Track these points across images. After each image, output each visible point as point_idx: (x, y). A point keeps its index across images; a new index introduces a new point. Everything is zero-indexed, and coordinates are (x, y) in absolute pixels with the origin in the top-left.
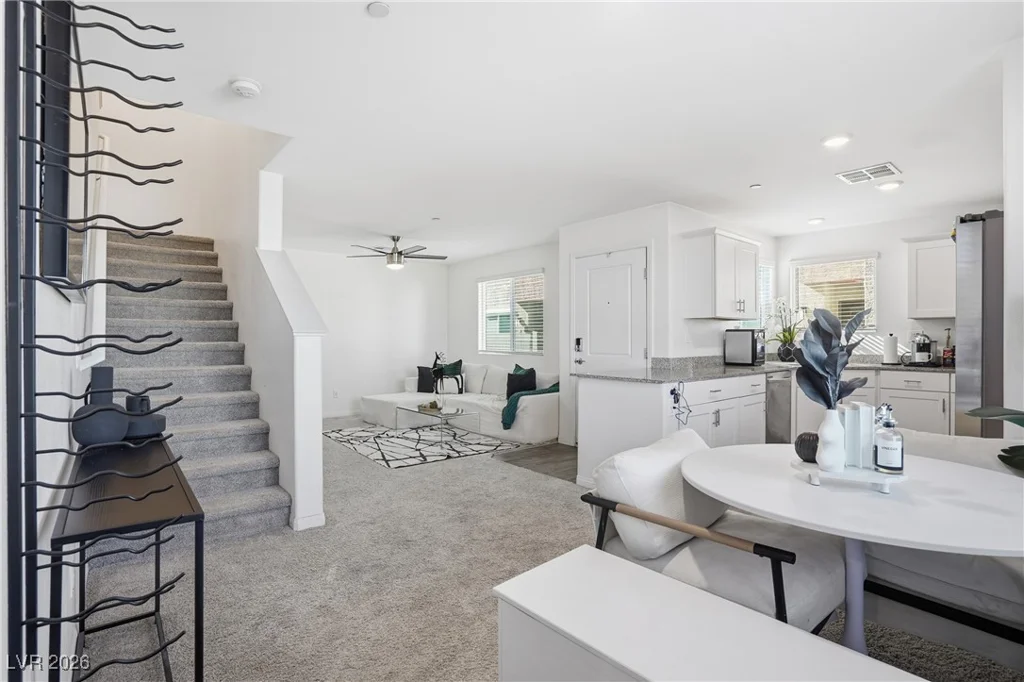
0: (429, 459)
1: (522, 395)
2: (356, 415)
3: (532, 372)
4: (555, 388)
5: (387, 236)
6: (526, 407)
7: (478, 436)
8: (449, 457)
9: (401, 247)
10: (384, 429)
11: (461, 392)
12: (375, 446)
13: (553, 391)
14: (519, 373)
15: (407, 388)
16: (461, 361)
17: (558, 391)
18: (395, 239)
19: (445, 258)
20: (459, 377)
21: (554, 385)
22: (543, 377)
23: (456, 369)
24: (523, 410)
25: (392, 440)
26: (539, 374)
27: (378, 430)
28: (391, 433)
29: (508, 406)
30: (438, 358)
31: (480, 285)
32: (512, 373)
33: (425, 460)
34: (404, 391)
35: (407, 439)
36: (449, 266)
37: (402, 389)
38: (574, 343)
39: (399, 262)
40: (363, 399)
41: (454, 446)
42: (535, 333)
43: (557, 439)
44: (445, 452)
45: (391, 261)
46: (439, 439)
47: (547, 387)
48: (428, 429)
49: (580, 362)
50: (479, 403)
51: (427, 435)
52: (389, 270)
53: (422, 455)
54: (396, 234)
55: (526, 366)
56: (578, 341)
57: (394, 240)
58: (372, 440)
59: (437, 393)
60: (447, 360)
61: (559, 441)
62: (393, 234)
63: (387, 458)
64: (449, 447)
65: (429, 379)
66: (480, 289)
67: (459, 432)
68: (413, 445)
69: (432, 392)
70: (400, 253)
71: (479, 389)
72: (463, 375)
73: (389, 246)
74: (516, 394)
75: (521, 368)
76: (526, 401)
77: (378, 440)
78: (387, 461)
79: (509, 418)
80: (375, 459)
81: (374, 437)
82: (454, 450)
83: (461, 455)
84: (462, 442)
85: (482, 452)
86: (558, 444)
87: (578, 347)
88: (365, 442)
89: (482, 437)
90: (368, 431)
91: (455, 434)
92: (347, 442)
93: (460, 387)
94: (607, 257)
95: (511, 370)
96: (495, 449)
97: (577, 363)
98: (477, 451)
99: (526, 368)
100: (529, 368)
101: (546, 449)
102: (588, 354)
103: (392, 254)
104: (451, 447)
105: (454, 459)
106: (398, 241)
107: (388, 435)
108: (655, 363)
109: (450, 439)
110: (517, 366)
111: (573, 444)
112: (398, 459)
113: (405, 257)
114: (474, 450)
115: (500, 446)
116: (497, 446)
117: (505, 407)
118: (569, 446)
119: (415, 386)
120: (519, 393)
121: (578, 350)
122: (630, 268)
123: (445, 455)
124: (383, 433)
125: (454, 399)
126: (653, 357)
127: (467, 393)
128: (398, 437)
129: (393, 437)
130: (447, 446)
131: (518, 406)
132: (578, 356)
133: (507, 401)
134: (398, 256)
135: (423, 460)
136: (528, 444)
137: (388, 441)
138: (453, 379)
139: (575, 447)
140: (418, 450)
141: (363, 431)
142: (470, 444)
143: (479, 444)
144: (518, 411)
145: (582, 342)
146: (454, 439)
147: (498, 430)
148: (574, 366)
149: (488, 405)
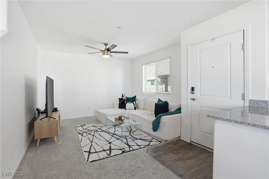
1: (163, 116)
3: (166, 104)
4: (179, 111)
5: (103, 43)
6: (165, 122)
7: (141, 133)
8: (123, 152)
11: (135, 109)
13: (178, 113)
14: (160, 103)
15: (115, 107)
16: (135, 96)
17: (180, 112)
18: (106, 45)
19: (127, 53)
20: (134, 103)
21: (177, 110)
22: (172, 106)
23: (133, 100)
24: (163, 124)
26: (170, 104)
29: (155, 119)
30: (123, 96)
31: (143, 66)
32: (156, 103)
35: (109, 133)
36: (132, 60)
37: (113, 107)
38: (190, 90)
39: (107, 54)
40: (97, 111)
41: (128, 140)
42: (164, 85)
43: (180, 137)
45: (104, 54)
46: (123, 134)
47: (173, 110)
49: (194, 100)
50: (143, 116)
51: (119, 130)
52: (103, 58)
53: (110, 149)
54: (106, 42)
56: (193, 89)
57: (105, 45)
58: (93, 133)
59: (126, 109)
60: (130, 96)
61: (181, 139)
66: (143, 68)
67: (134, 129)
68: (109, 138)
69: (124, 109)
71: (143, 108)
72: (136, 102)
73: (103, 48)
74: (159, 115)
75: (161, 101)
76: (165, 119)
77: (95, 134)
79: (156, 126)
80: (84, 151)
81: (95, 131)
82: (128, 144)
83: (131, 149)
84: (133, 137)
85: (142, 147)
86: (180, 140)
87: (193, 92)
88: (89, 134)
89: (143, 133)
90: (95, 127)
91: (131, 130)
92: (82, 134)
93: (135, 107)
94: (212, 41)
95: (156, 101)
96: (149, 144)
97: (192, 100)
98: (139, 146)
99: (163, 101)
100: (165, 101)
101: (176, 144)
102: (199, 96)
103: (104, 51)
104: (127, 142)
105: (126, 153)
106: (107, 45)
107: (101, 130)
108: (252, 103)
109: (127, 134)
110: (159, 99)
111: (189, 141)
112: (96, 152)
113: (110, 52)
114: (138, 145)
115: (151, 141)
116: (150, 142)
117: (154, 120)
118: (187, 142)
119: (118, 106)
120: (161, 114)
121: (192, 94)
122: (229, 46)
123: (122, 150)
124: (100, 129)
125: (132, 112)
126: (250, 99)
127: (138, 109)
128: (106, 132)
129: (103, 131)
130: (125, 140)
131: (161, 121)
132: (193, 96)
133: (154, 115)
134: (107, 52)
135: (109, 153)
136: (165, 140)
137: (99, 134)
138: (132, 103)
139: (190, 143)
140: (110, 143)
141: (93, 126)
142: (137, 139)
143: (141, 139)
144: (160, 124)
145: (195, 89)
146: (130, 134)
147: (151, 131)
148: (190, 101)
149: (145, 117)
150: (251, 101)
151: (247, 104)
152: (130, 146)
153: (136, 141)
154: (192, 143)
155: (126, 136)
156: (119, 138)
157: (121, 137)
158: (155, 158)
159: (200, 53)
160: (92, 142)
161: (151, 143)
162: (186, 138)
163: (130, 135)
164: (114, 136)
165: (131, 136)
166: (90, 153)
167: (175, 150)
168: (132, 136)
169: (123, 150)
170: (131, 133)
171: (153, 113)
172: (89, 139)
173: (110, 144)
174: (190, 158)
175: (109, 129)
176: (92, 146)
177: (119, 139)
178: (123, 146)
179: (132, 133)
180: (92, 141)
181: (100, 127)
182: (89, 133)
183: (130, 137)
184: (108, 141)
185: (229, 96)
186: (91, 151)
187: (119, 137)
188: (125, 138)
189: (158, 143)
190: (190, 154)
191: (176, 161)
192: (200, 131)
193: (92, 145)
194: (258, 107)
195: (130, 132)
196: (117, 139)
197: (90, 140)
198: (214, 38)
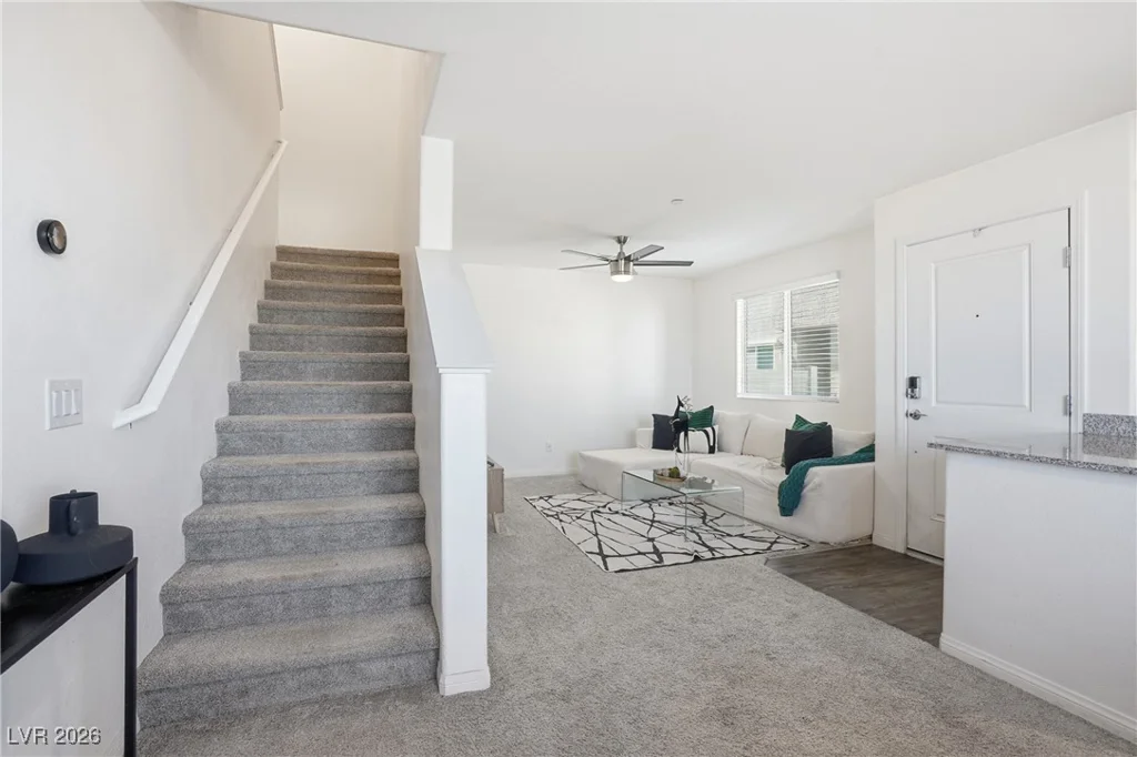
0: (667, 559)
1: (812, 465)
2: (575, 475)
3: (824, 432)
4: (867, 453)
5: (610, 237)
6: (820, 485)
7: (739, 521)
8: (697, 559)
9: (628, 250)
10: (606, 499)
11: (712, 450)
12: (591, 527)
13: (864, 461)
14: (802, 429)
15: (639, 443)
16: (712, 408)
17: (872, 459)
18: (621, 241)
19: (690, 263)
20: (709, 429)
21: (862, 451)
22: (846, 436)
23: (705, 419)
24: (812, 490)
25: (616, 518)
26: (836, 432)
27: (600, 500)
28: (615, 506)
29: (787, 480)
30: (680, 404)
31: (739, 302)
32: (790, 428)
33: (661, 560)
34: (635, 447)
35: (636, 517)
36: (694, 280)
37: (631, 443)
38: (903, 385)
39: (627, 272)
40: (582, 456)
41: (704, 536)
42: (814, 370)
43: (871, 537)
44: (691, 547)
45: (616, 272)
46: (681, 522)
47: (850, 452)
48: (665, 503)
49: (916, 416)
50: (744, 471)
51: (666, 513)
52: (615, 282)
53: (656, 551)
54: (622, 234)
55: (814, 418)
56: (913, 383)
58: (588, 516)
59: (679, 451)
60: (693, 406)
61: (876, 541)
62: (619, 234)
63: (607, 551)
64: (697, 538)
65: (668, 432)
66: (739, 308)
67: (711, 512)
68: (643, 528)
69: (672, 449)
70: (628, 259)
71: (738, 448)
72: (716, 427)
73: (613, 250)
74: (802, 463)
75: (805, 422)
76: (819, 475)
77: (596, 518)
78: (604, 557)
79: (790, 499)
80: (588, 553)
81: (591, 512)
82: (704, 545)
83: (717, 555)
84: (716, 530)
85: (746, 552)
86: (871, 545)
87: (912, 391)
88: (578, 518)
89: (746, 523)
90: (584, 501)
91: (705, 514)
92: (556, 517)
93: (711, 444)
94: (975, 236)
95: (789, 424)
96: (769, 548)
97: (910, 418)
98: (741, 550)
99: (815, 422)
100: (819, 422)
101: (855, 554)
102: (934, 404)
103: (616, 260)
104: (700, 539)
105: (706, 563)
106: (624, 242)
107: (610, 509)
108: (1093, 424)
109: (697, 522)
110: (798, 417)
111: (901, 549)
112: (621, 556)
113: (637, 266)
114: (735, 548)
115: (776, 542)
116: (772, 543)
117: (782, 483)
118: (894, 552)
119: (649, 439)
120: (806, 462)
121: (912, 397)
122: (1026, 252)
123: (691, 554)
124: (605, 507)
125: (703, 461)
126: (1086, 412)
127: (721, 453)
128: (624, 515)
129: (617, 512)
130: (693, 537)
131: (806, 481)
132: (913, 406)
133: (784, 470)
134: (625, 264)
135: (657, 560)
136: (822, 543)
137: (609, 520)
138: (701, 432)
139: (906, 556)
140: (652, 540)
141: (579, 500)
142: (729, 535)
143: (742, 536)
144: (805, 491)
145: (921, 383)
146: (704, 523)
147: (770, 513)
148: (904, 422)
149: (755, 474)
150: (1087, 418)
151: (1078, 427)
152: (711, 549)
153: (728, 539)
154: (909, 554)
155: (696, 528)
156: (673, 531)
157: (678, 528)
158: (792, 576)
159: (936, 271)
161: (775, 547)
162: (890, 538)
163: (707, 525)
164: (654, 525)
165: (707, 528)
166: (603, 555)
167: (852, 566)
168: (710, 527)
169: (696, 555)
170: (707, 520)
171: (779, 461)
172: (586, 529)
173: (651, 542)
175: (632, 508)
176: (602, 542)
177: (674, 533)
179: (711, 520)
180: (597, 534)
181: (604, 504)
182: (577, 515)
183: (706, 531)
184: (642, 536)
185: (1027, 404)
186: (606, 554)
187: (672, 529)
188: (693, 531)
189: (797, 547)
190: (901, 577)
191: (856, 587)
192: (938, 515)
193: (599, 540)
194: (1108, 436)
195: (704, 518)
196: (670, 533)
197: (589, 531)
198: (980, 226)
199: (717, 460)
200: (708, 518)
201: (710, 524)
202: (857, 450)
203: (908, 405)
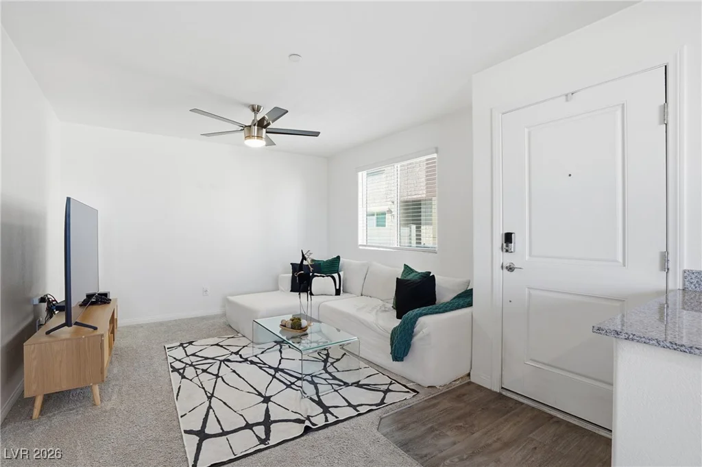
0: (275, 434)
1: (422, 315)
3: (428, 281)
4: (465, 298)
5: (245, 105)
6: (428, 335)
7: (356, 363)
8: (308, 429)
10: (242, 343)
11: (338, 292)
13: (463, 307)
14: (410, 277)
15: (281, 287)
16: (338, 257)
17: (470, 304)
18: (255, 110)
19: (316, 134)
20: (336, 275)
21: (459, 296)
22: (446, 288)
23: (331, 267)
24: (422, 338)
25: (244, 369)
26: (439, 280)
27: (237, 343)
28: (245, 353)
29: (400, 326)
30: (304, 258)
32: (400, 277)
33: (267, 437)
34: (277, 289)
35: (263, 366)
36: (329, 159)
37: (275, 286)
38: (499, 240)
39: (259, 137)
42: (414, 227)
43: (469, 375)
45: (249, 136)
46: (304, 369)
49: (510, 269)
50: (362, 315)
52: (247, 147)
53: (267, 419)
54: (256, 103)
55: (420, 268)
56: (508, 238)
57: (253, 110)
58: (214, 368)
59: (311, 294)
61: (473, 379)
62: (252, 103)
63: (210, 426)
64: (314, 394)
66: (360, 178)
67: (335, 354)
68: (264, 382)
69: (306, 292)
71: (359, 290)
72: (341, 273)
73: (248, 118)
74: (411, 313)
75: (412, 271)
76: (428, 324)
77: (222, 369)
79: (401, 344)
80: (186, 432)
81: (221, 361)
82: (320, 403)
83: (331, 419)
84: (335, 378)
85: (362, 410)
86: (470, 383)
87: (507, 246)
88: (204, 371)
89: (362, 364)
90: (221, 346)
91: (328, 355)
92: (181, 371)
93: (338, 288)
94: (567, 100)
95: (399, 272)
96: (382, 402)
97: (505, 270)
98: (355, 407)
99: (420, 271)
100: (424, 271)
101: (459, 398)
102: (527, 257)
103: (250, 126)
104: (317, 393)
106: (258, 110)
107: (241, 356)
108: (695, 281)
109: (317, 368)
110: (406, 266)
111: (497, 389)
112: (224, 433)
113: (267, 132)
114: (350, 405)
115: (388, 390)
116: (385, 392)
117: (395, 329)
118: (491, 392)
119: (288, 284)
120: (416, 311)
121: (507, 251)
122: (619, 113)
123: (303, 422)
124: (237, 353)
125: (329, 304)
126: (685, 268)
127: (346, 295)
128: (252, 362)
129: (246, 360)
130: (310, 390)
131: (415, 330)
132: (508, 259)
133: (394, 313)
134: (258, 129)
135: (263, 437)
136: (429, 387)
137: (234, 371)
138: (330, 278)
139: (500, 394)
140: (267, 400)
141: (217, 345)
142: (346, 384)
143: (358, 384)
144: (415, 339)
145: (516, 239)
146: (325, 369)
147: (385, 359)
148: (499, 274)
149: (370, 318)
150: (687, 274)
151: (676, 283)
152: (326, 409)
153: (345, 391)
154: (504, 393)
155: (315, 376)
156: (293, 383)
157: (299, 379)
158: (405, 446)
159: (529, 133)
160: (210, 398)
161: (390, 398)
162: (487, 379)
163: (327, 372)
164: (277, 375)
165: (327, 376)
166: (202, 435)
167: (459, 418)
168: (330, 374)
169: (307, 423)
170: (328, 364)
172: (204, 388)
173: (266, 405)
174: (507, 445)
175: (262, 353)
176: (211, 410)
177: (293, 386)
178: (307, 410)
179: (332, 364)
180: (212, 395)
181: (238, 349)
182: (205, 367)
183: (325, 379)
184: (260, 394)
185: (621, 260)
186: (207, 431)
187: (293, 380)
188: (312, 382)
189: (408, 396)
190: (507, 431)
191: (471, 457)
192: (531, 360)
193: (210, 407)
195: (325, 361)
196: (288, 386)
197: (205, 391)
198: (572, 91)
199: (341, 303)
200: (330, 360)
201: (330, 369)
202: (455, 295)
203: (501, 258)
